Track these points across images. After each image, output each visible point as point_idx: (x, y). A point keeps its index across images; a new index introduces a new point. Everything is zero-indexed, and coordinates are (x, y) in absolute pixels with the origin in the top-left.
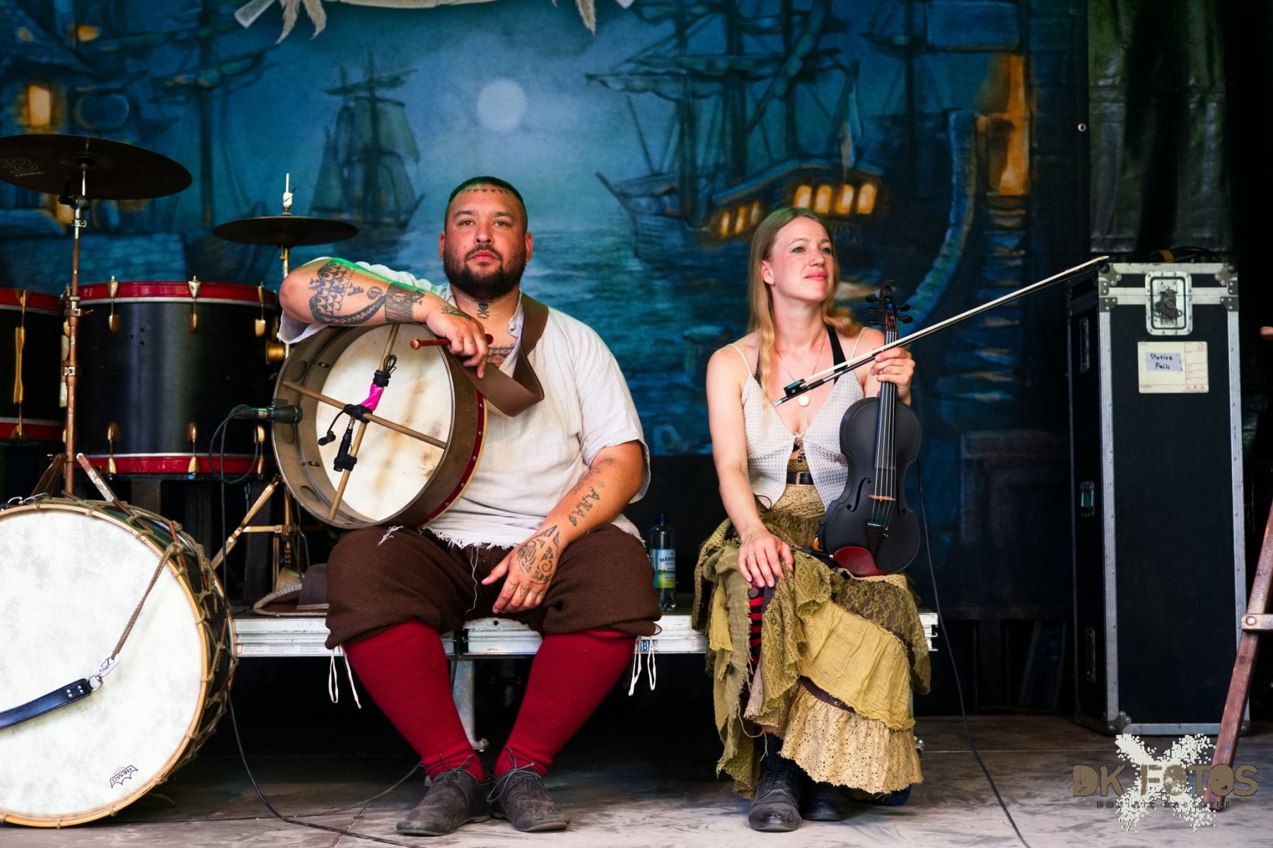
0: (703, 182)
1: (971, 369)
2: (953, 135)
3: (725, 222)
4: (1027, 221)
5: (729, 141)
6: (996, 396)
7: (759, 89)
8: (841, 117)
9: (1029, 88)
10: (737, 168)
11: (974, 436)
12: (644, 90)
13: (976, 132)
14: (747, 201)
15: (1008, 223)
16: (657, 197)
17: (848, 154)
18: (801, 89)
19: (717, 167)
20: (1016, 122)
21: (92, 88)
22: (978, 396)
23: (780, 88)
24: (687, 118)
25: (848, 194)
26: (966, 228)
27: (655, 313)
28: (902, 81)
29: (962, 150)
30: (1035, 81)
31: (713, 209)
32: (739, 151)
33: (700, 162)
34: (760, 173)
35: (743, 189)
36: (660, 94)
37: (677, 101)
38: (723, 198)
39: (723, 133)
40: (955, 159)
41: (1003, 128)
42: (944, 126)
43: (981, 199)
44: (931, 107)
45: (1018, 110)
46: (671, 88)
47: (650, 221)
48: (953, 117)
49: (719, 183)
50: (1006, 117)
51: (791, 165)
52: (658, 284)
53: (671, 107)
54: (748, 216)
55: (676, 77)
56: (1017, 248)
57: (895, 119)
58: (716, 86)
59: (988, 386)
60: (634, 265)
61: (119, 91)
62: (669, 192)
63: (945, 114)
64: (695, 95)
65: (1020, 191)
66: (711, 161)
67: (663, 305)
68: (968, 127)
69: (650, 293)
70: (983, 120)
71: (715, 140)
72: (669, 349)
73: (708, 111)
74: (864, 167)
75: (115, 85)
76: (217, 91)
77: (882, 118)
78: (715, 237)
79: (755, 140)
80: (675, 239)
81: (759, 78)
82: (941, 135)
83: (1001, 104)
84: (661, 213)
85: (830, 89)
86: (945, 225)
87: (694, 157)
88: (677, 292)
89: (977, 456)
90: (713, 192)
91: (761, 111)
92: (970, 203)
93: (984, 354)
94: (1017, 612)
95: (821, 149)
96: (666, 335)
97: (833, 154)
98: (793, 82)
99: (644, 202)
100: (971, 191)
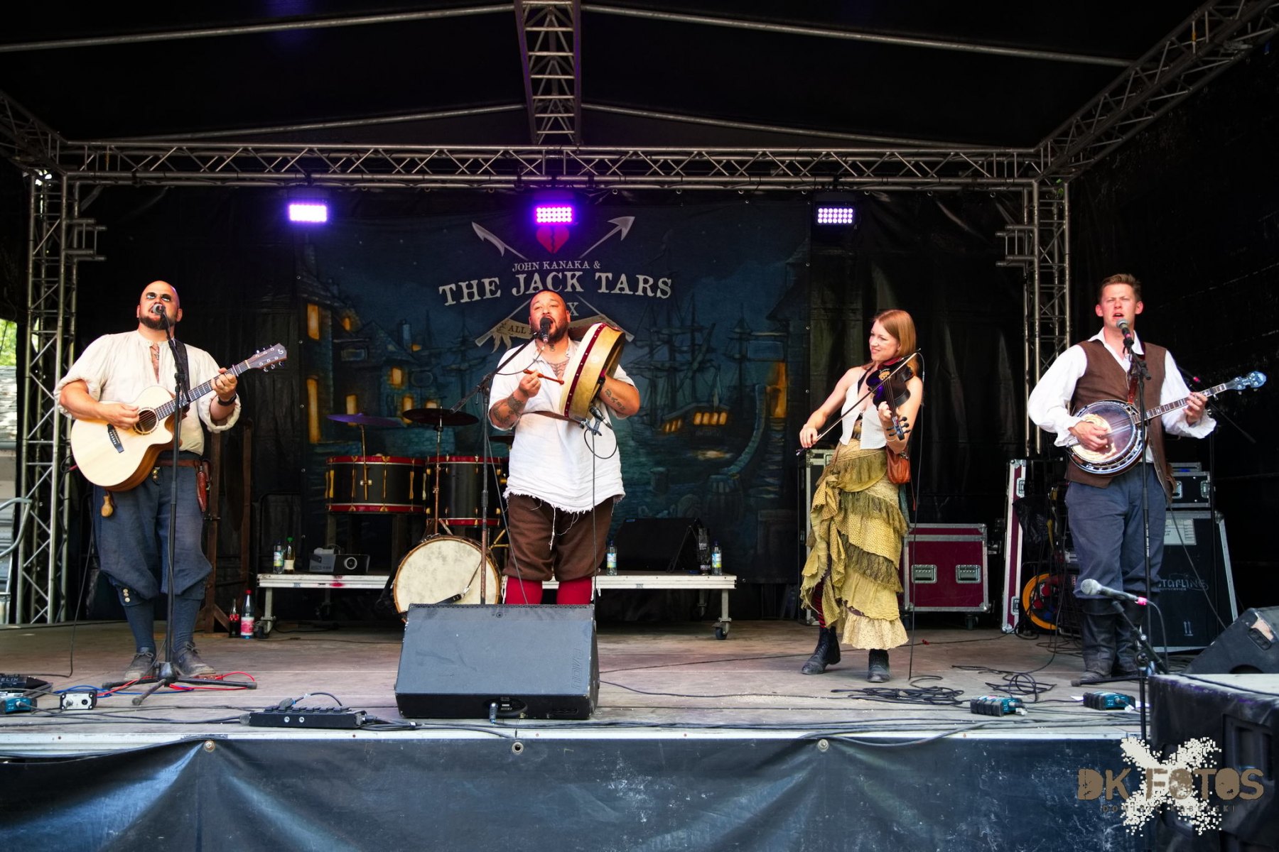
0: (659, 411)
1: (762, 486)
2: (757, 394)
3: (668, 427)
4: (785, 429)
5: (670, 395)
6: (772, 496)
7: (682, 375)
8: (714, 386)
9: (787, 376)
10: (673, 406)
11: (764, 512)
12: (637, 374)
13: (766, 392)
14: (676, 419)
15: (778, 428)
16: (641, 417)
17: (716, 401)
18: (698, 375)
19: (665, 405)
20: (782, 389)
21: (418, 369)
22: (765, 496)
23: (690, 374)
24: (653, 386)
25: (716, 417)
26: (761, 430)
27: (640, 462)
28: (738, 372)
29: (761, 400)
30: (790, 373)
31: (663, 422)
32: (674, 399)
33: (658, 403)
34: (682, 408)
35: (674, 414)
36: (643, 376)
37: (650, 379)
38: (667, 417)
39: (667, 392)
40: (758, 403)
41: (776, 392)
42: (753, 390)
43: (767, 419)
44: (749, 383)
45: (783, 384)
46: (648, 374)
47: (638, 426)
48: (757, 387)
49: (666, 412)
50: (778, 387)
51: (694, 405)
52: (641, 451)
53: (647, 381)
54: (676, 425)
55: (649, 369)
56: (782, 438)
57: (735, 387)
58: (665, 373)
59: (769, 492)
60: (632, 443)
61: (429, 371)
62: (646, 415)
63: (754, 385)
64: (656, 377)
65: (783, 416)
66: (662, 403)
67: (643, 459)
68: (763, 391)
69: (639, 454)
70: (769, 388)
71: (664, 395)
72: (645, 476)
73: (662, 383)
74: (722, 406)
75: (427, 368)
76: (468, 372)
77: (729, 387)
78: (664, 433)
79: (680, 394)
80: (648, 433)
81: (681, 371)
82: (752, 394)
83: (776, 382)
84: (643, 423)
85: (709, 375)
86: (753, 430)
87: (656, 401)
88: (648, 454)
89: (764, 519)
90: (663, 415)
91: (682, 384)
92: (763, 420)
93: (768, 480)
94: (779, 580)
95: (706, 399)
96: (644, 471)
97: (710, 401)
98: (695, 372)
99: (636, 418)
100: (764, 416)
